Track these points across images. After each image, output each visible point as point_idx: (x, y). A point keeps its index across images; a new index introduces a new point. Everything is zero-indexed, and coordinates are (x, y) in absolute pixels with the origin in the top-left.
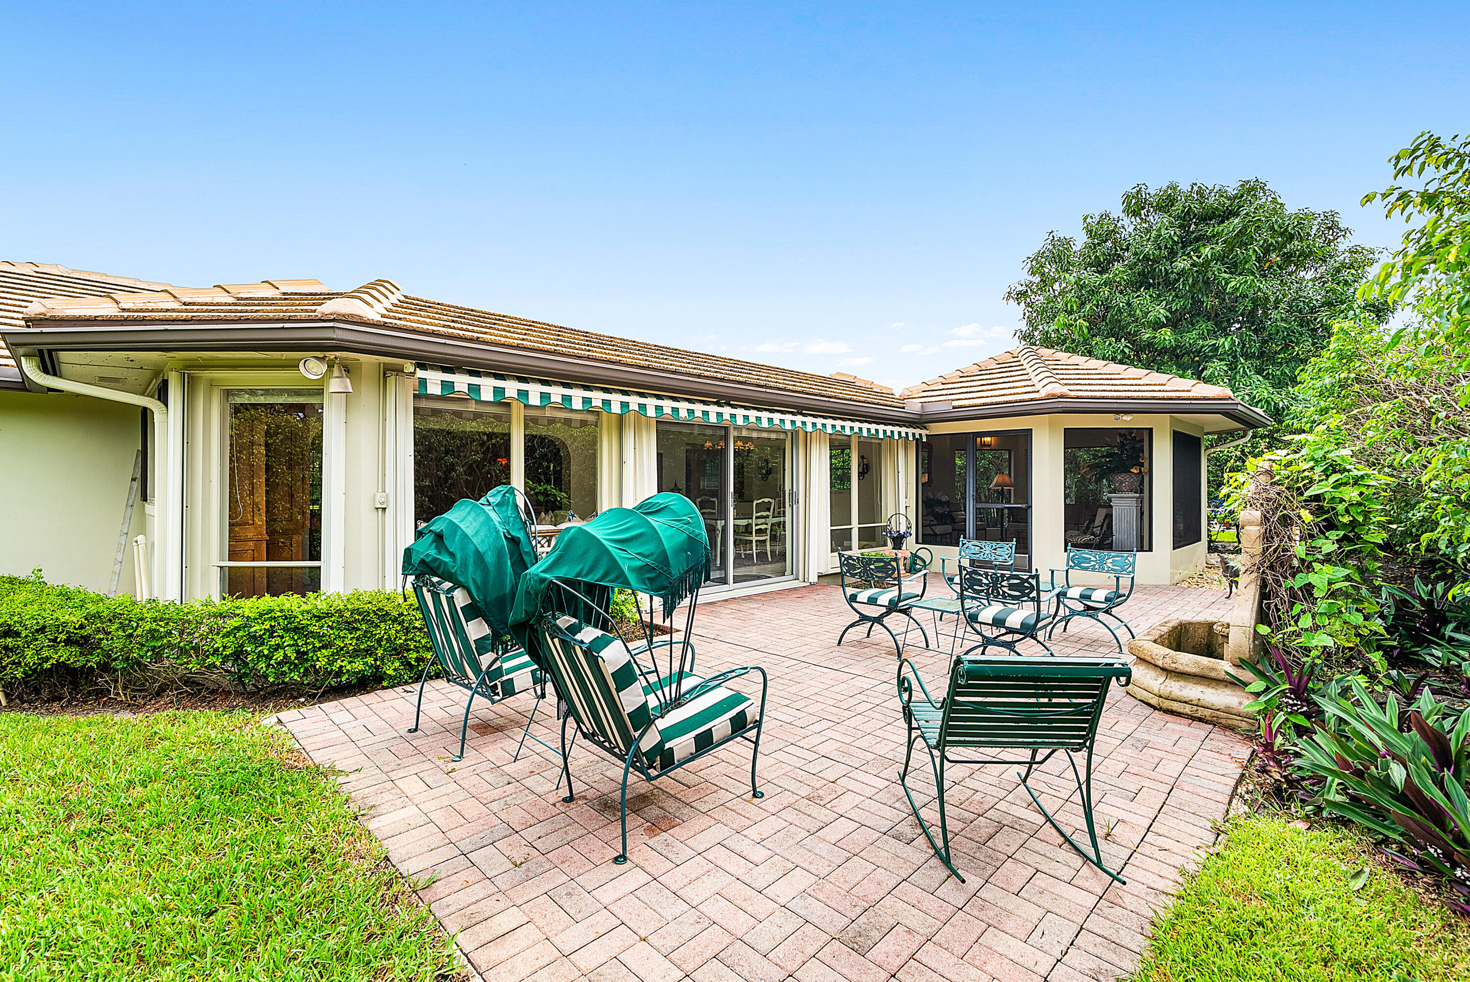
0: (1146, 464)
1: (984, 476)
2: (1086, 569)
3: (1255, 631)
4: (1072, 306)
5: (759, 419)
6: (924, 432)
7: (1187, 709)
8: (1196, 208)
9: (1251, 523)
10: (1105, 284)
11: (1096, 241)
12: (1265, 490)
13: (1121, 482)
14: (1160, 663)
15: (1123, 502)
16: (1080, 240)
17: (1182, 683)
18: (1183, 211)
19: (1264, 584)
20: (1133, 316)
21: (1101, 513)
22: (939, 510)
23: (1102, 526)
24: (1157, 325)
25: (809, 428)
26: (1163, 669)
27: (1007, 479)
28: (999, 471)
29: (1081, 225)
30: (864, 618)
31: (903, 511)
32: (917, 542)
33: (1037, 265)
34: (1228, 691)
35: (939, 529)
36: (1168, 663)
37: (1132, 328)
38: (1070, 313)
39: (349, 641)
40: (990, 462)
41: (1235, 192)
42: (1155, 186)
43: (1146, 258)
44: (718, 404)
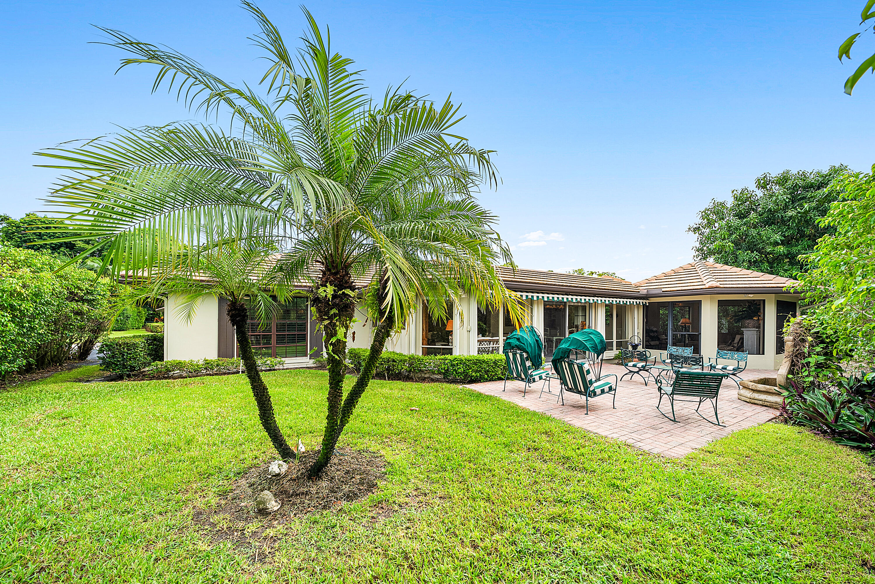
0: (762, 316)
1: (675, 319)
2: (725, 358)
3: (787, 377)
4: (724, 236)
5: (581, 299)
6: (647, 301)
7: (761, 403)
8: (801, 183)
9: (789, 341)
10: (745, 224)
11: (740, 203)
12: (797, 330)
13: (749, 324)
14: (750, 388)
15: (749, 332)
16: (730, 202)
17: (759, 394)
18: (792, 186)
19: (793, 361)
20: (761, 239)
21: (738, 337)
22: (652, 334)
23: (738, 343)
24: (776, 244)
25: (599, 302)
26: (752, 390)
27: (688, 320)
28: (683, 316)
29: (731, 195)
30: (631, 372)
31: (636, 334)
32: (643, 348)
33: (705, 215)
34: (777, 397)
35: (652, 343)
36: (753, 388)
37: (761, 246)
38: (724, 239)
39: (475, 367)
40: (678, 312)
41: (827, 172)
42: (775, 173)
43: (770, 210)
44: (566, 294)
